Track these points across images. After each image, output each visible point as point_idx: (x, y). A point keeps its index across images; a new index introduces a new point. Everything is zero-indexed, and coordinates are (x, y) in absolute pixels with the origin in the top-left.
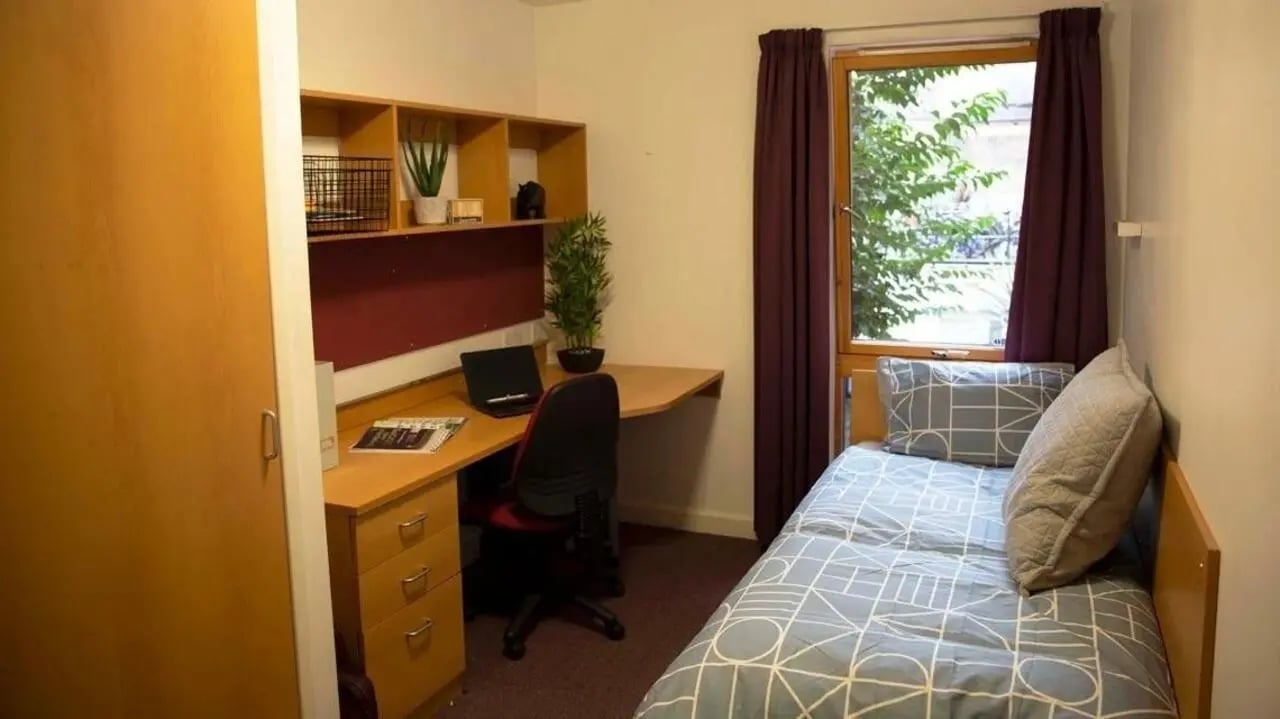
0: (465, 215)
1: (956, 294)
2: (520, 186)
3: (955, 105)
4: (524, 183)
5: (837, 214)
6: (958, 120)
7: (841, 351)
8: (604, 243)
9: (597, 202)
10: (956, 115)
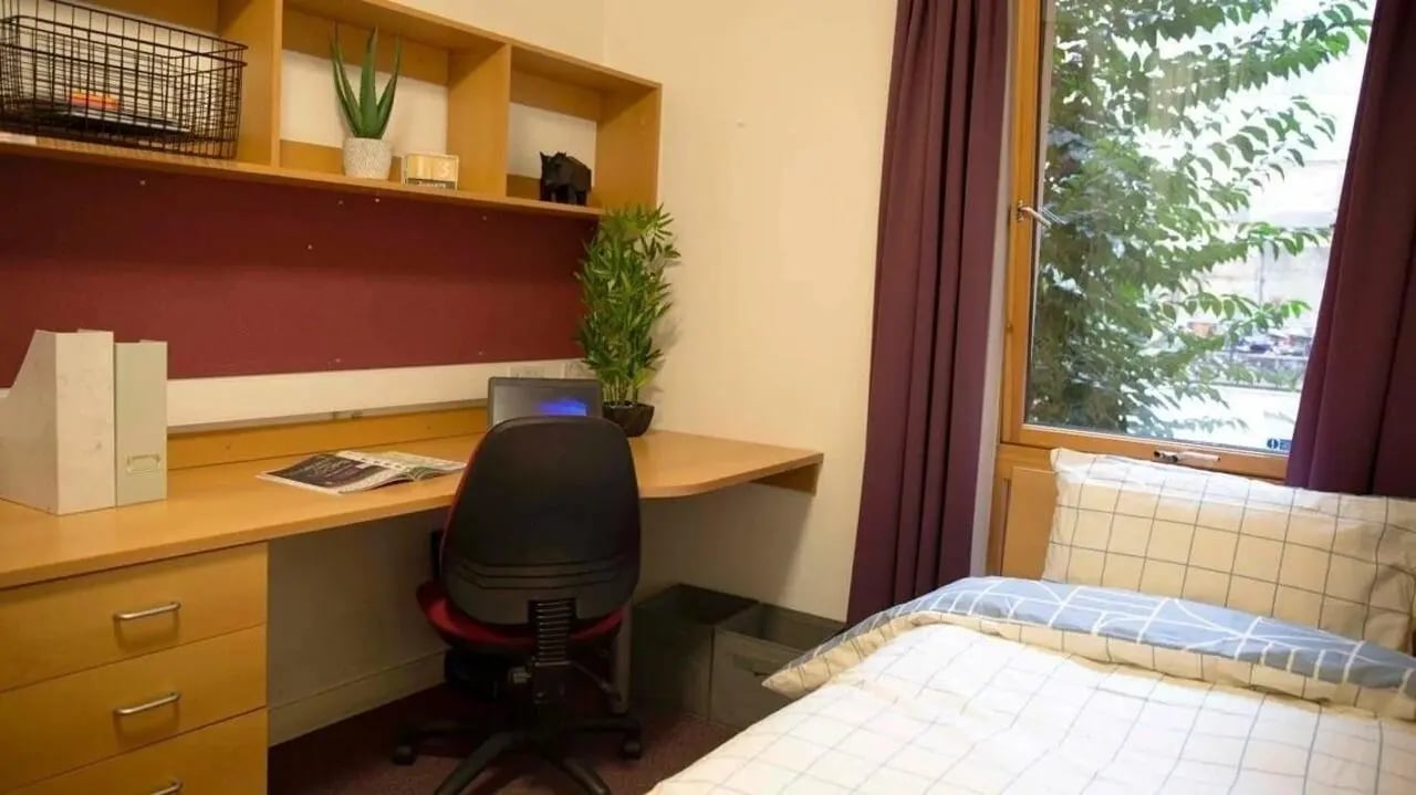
0: (429, 178)
1: (1221, 404)
2: (544, 158)
3: (1247, 116)
4: (551, 153)
5: (1013, 217)
6: (1249, 136)
7: (1006, 439)
8: (670, 252)
9: (669, 194)
10: (1247, 129)
